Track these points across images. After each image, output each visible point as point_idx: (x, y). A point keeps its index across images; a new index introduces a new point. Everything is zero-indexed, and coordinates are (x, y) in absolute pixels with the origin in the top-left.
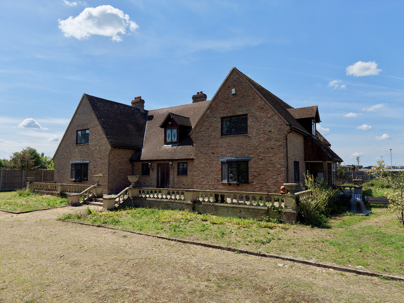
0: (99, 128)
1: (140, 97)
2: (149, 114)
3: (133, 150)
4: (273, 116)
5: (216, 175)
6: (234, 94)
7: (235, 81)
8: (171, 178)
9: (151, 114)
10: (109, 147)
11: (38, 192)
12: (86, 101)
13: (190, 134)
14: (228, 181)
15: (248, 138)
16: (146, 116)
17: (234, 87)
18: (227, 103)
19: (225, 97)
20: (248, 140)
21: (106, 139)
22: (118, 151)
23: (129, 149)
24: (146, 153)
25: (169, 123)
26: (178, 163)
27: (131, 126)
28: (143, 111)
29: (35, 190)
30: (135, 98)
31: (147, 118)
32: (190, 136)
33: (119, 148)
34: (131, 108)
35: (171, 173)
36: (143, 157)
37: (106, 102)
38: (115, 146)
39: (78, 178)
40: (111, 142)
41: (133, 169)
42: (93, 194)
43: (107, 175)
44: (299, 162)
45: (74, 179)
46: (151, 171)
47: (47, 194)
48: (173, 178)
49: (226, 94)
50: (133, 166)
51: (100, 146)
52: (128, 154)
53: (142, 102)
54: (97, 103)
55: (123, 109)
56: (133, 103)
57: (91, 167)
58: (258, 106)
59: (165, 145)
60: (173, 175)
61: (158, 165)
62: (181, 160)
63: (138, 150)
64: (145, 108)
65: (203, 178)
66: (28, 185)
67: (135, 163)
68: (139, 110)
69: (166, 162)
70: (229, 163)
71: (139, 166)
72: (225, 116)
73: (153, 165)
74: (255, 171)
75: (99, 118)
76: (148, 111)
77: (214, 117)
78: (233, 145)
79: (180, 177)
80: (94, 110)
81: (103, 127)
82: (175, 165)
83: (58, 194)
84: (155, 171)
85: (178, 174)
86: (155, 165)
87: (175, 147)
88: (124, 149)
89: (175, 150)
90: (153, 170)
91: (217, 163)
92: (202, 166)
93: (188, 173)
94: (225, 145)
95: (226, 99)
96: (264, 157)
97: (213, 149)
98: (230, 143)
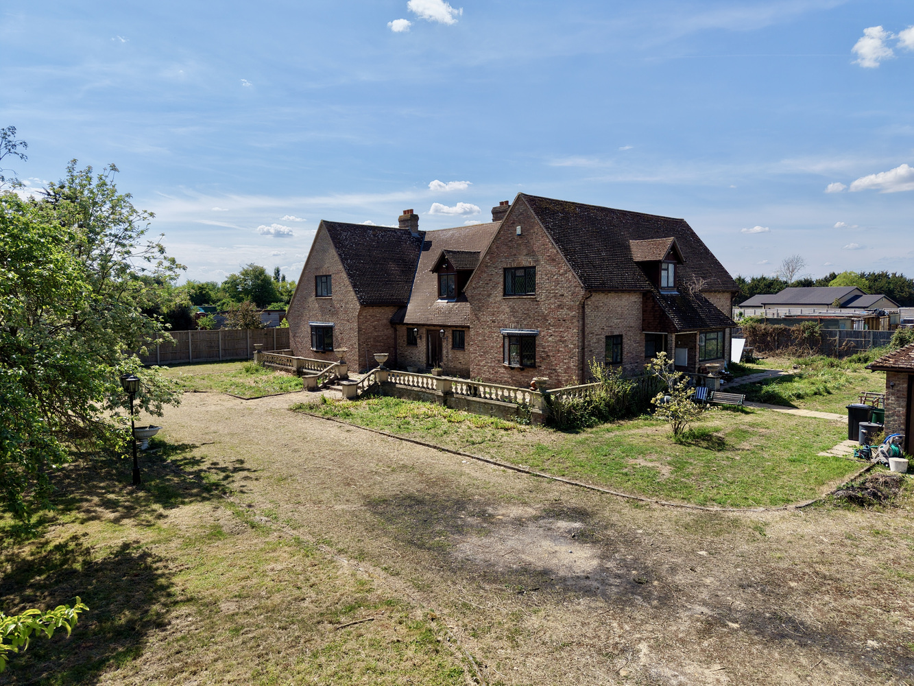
0: (344, 275)
1: (412, 211)
2: (427, 239)
3: (394, 306)
4: (566, 272)
5: (496, 353)
6: (519, 235)
7: (521, 214)
8: (444, 352)
9: (429, 240)
10: (358, 306)
11: (269, 366)
12: (325, 232)
13: (464, 290)
14: (510, 364)
15: (536, 303)
16: (421, 242)
17: (520, 223)
18: (510, 248)
19: (509, 237)
20: (536, 305)
21: (353, 293)
22: (371, 311)
23: (387, 306)
24: (415, 312)
25: (444, 266)
26: (453, 331)
27: (392, 267)
28: (416, 235)
29: (266, 363)
30: (405, 212)
31: (422, 246)
32: (464, 293)
33: (373, 306)
34: (396, 233)
35: (444, 344)
36: (408, 319)
37: (355, 229)
38: (365, 304)
39: (320, 346)
40: (359, 299)
41: (396, 335)
42: (335, 375)
43: (356, 346)
44: (624, 336)
45: (315, 349)
46: (418, 341)
47: (281, 370)
48: (447, 352)
49: (510, 234)
50: (396, 330)
51: (347, 303)
52: (386, 313)
53: (416, 218)
54: (341, 234)
55: (382, 236)
56: (401, 221)
57: (336, 332)
58: (549, 256)
59: (439, 301)
60: (447, 346)
61: (428, 331)
62: (456, 327)
63: (402, 306)
64: (420, 229)
65: (481, 356)
66: (256, 356)
67: (398, 327)
68: (410, 233)
69: (438, 328)
70: (510, 336)
71: (402, 331)
72: (509, 266)
73: (420, 331)
74: (543, 351)
75: (343, 260)
76: (425, 232)
77: (494, 267)
78: (517, 312)
79: (455, 351)
80: (336, 247)
81: (349, 275)
82: (449, 334)
83: (294, 372)
84: (424, 340)
85: (454, 347)
86: (423, 331)
87: (451, 304)
88: (380, 306)
89: (450, 311)
90: (421, 339)
91: (498, 336)
92: (480, 338)
93: (466, 348)
94: (508, 310)
95: (510, 241)
96: (554, 332)
97: (493, 314)
98: (514, 308)
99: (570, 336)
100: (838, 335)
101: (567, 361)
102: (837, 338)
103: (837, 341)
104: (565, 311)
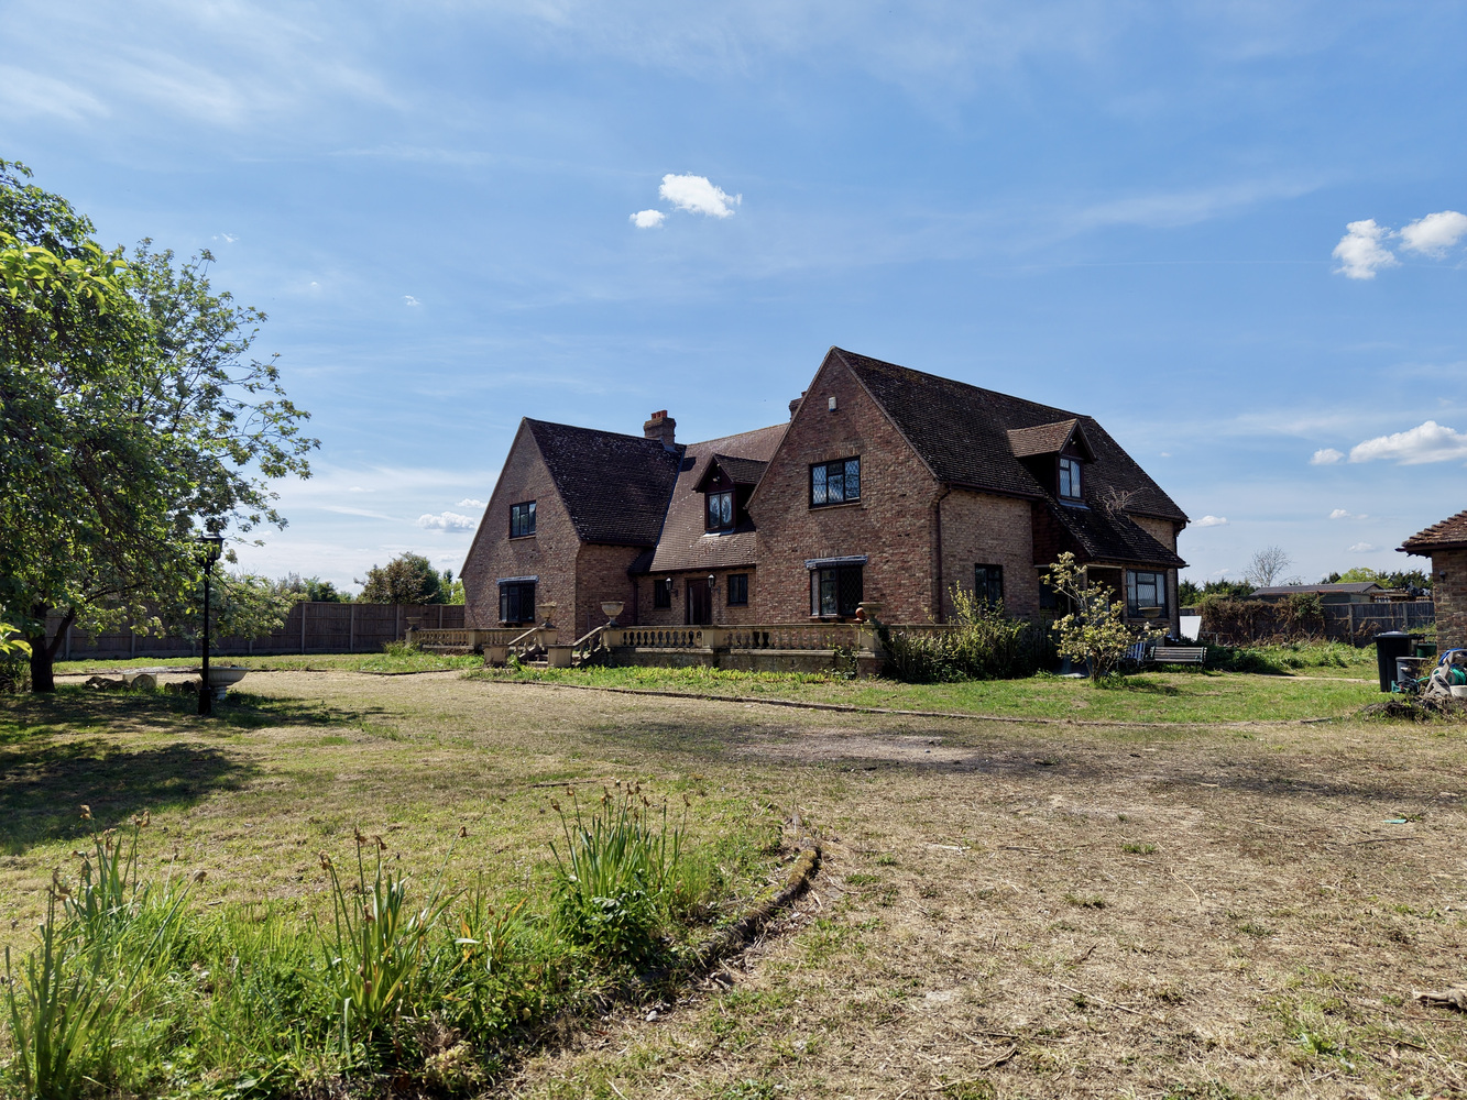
0: (557, 497)
1: (665, 412)
2: (688, 455)
3: (635, 547)
4: (908, 459)
5: (799, 601)
6: (833, 411)
7: (836, 378)
8: (715, 613)
9: (691, 456)
10: (577, 543)
11: (429, 650)
12: (529, 435)
13: (747, 505)
14: (821, 614)
15: (861, 512)
16: (679, 460)
17: (833, 393)
18: (820, 431)
19: (817, 416)
20: (862, 516)
21: (570, 524)
22: (598, 552)
23: (624, 547)
24: (666, 555)
25: (715, 480)
26: (729, 577)
27: (633, 490)
28: (672, 449)
29: (424, 646)
30: (654, 415)
31: (680, 465)
32: (747, 511)
33: (601, 545)
34: (640, 444)
35: (715, 600)
36: (656, 566)
37: (575, 434)
38: (589, 541)
39: (514, 617)
40: (580, 532)
41: (636, 593)
42: (537, 646)
43: (573, 608)
44: (1005, 569)
45: (505, 621)
46: (673, 599)
47: (448, 653)
48: (719, 612)
49: (819, 410)
50: (636, 586)
51: (559, 541)
52: (622, 558)
53: (671, 424)
54: (553, 439)
55: (617, 447)
56: (648, 429)
57: (541, 590)
58: (881, 437)
59: (707, 535)
60: (719, 602)
61: (688, 582)
62: (734, 568)
63: (649, 550)
64: (678, 440)
65: (774, 608)
66: (409, 636)
67: (641, 581)
68: (661, 446)
69: (703, 575)
70: (820, 569)
71: (647, 586)
72: (817, 460)
73: (676, 583)
74: (874, 589)
75: (555, 475)
76: (685, 446)
77: (794, 465)
78: (832, 530)
79: (732, 609)
80: (545, 456)
81: (563, 496)
82: (722, 583)
83: (470, 651)
84: (682, 596)
85: (730, 603)
86: (681, 582)
87: (725, 538)
88: (612, 546)
89: (724, 547)
90: (677, 596)
91: (802, 573)
92: (772, 580)
93: (750, 601)
94: (817, 529)
95: (818, 422)
96: (892, 555)
97: (794, 539)
98: (826, 525)
99: (917, 558)
100: (1350, 612)
101: (914, 600)
102: (1350, 617)
103: (1351, 621)
104: (908, 520)
